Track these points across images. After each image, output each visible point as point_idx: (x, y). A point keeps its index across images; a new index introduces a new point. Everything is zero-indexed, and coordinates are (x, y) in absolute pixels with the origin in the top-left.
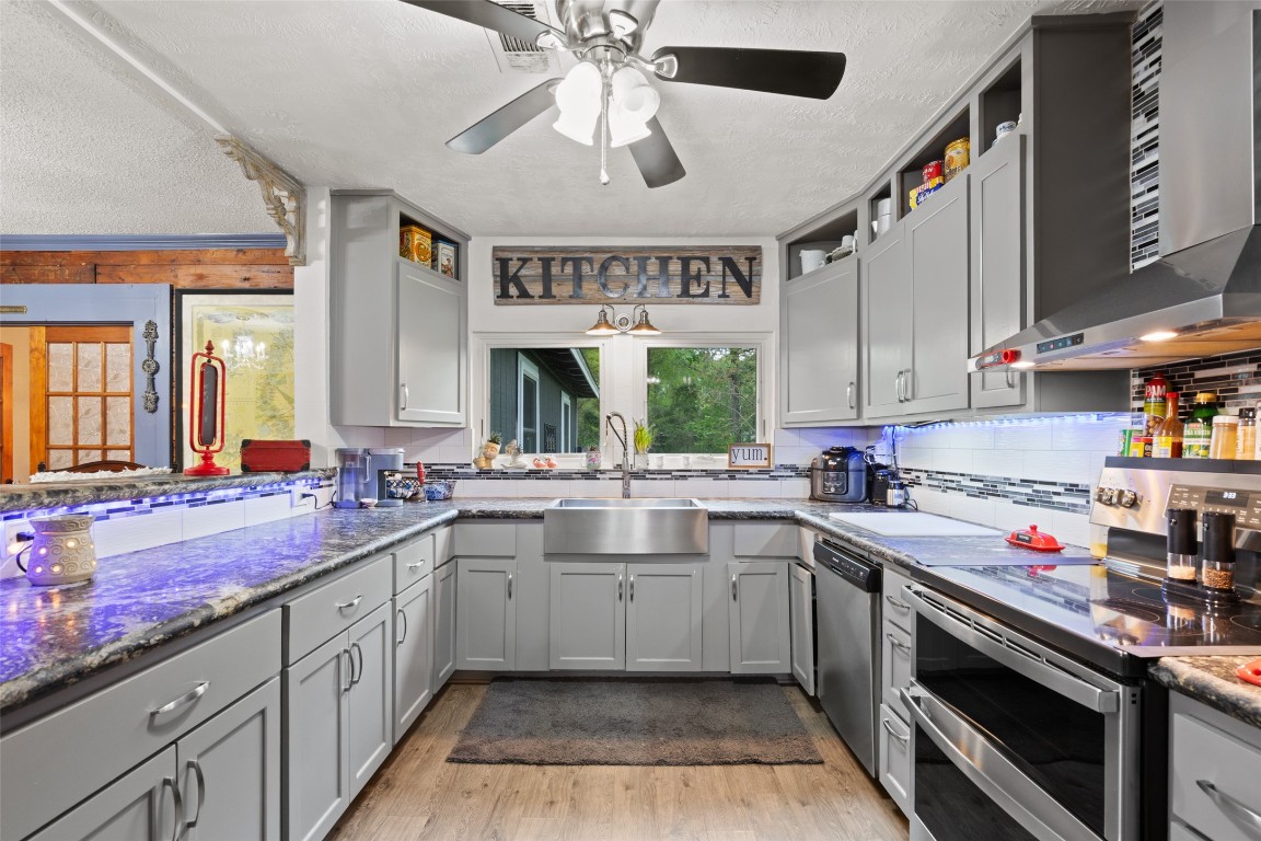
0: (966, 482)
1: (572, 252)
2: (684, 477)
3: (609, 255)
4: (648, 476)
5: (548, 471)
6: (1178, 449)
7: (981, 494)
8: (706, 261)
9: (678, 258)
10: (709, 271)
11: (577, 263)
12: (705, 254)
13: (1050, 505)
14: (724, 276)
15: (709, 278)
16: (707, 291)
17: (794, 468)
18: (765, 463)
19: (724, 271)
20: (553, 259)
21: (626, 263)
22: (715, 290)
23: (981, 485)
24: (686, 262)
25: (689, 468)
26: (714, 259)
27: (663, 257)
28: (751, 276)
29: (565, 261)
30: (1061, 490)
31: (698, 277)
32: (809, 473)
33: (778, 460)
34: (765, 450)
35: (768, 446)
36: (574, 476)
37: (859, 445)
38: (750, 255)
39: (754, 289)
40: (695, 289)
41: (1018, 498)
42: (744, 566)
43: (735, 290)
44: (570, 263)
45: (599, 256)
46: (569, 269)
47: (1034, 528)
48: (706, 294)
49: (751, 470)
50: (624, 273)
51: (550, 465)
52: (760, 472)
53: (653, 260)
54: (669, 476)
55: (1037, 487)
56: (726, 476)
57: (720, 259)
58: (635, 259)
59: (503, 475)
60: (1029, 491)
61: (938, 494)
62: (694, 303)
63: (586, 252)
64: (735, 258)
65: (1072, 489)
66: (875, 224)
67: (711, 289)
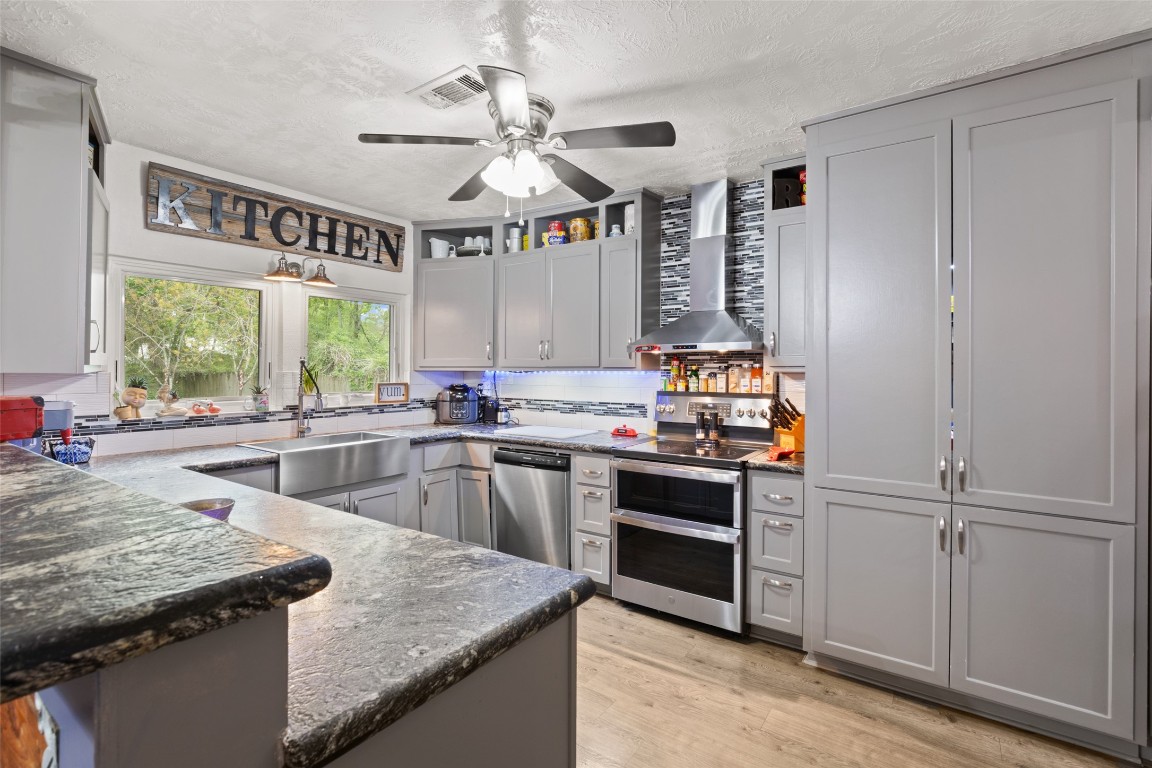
0: (558, 405)
1: (245, 192)
2: (345, 414)
3: (283, 205)
4: (315, 415)
5: (212, 418)
6: (687, 388)
7: (571, 411)
8: (367, 229)
9: (345, 222)
10: (368, 239)
11: (251, 205)
12: (366, 224)
13: (619, 414)
14: (379, 245)
15: (367, 245)
16: (366, 253)
17: (422, 402)
18: (402, 398)
19: (379, 241)
20: (226, 195)
21: (299, 216)
22: (372, 256)
23: (571, 406)
24: (351, 227)
25: (349, 405)
26: (372, 230)
27: (333, 219)
28: (398, 249)
29: (237, 200)
30: (625, 407)
31: (359, 242)
32: (435, 405)
33: (413, 395)
34: (403, 388)
35: (406, 385)
36: (242, 420)
37: (470, 383)
38: (398, 233)
39: (399, 260)
40: (356, 252)
41: (598, 412)
42: (430, 478)
43: (386, 258)
44: (243, 203)
45: (275, 203)
46: (242, 209)
47: (625, 426)
48: (364, 257)
49: (395, 404)
50: (298, 225)
51: (213, 410)
52: (401, 406)
53: (324, 219)
54: (333, 414)
55: (609, 406)
56: (377, 410)
57: (377, 230)
58: (308, 214)
59: (156, 425)
60: (605, 408)
61: (538, 414)
62: (355, 264)
63: (260, 195)
64: (388, 232)
65: (631, 406)
66: (508, 241)
67: (369, 254)
